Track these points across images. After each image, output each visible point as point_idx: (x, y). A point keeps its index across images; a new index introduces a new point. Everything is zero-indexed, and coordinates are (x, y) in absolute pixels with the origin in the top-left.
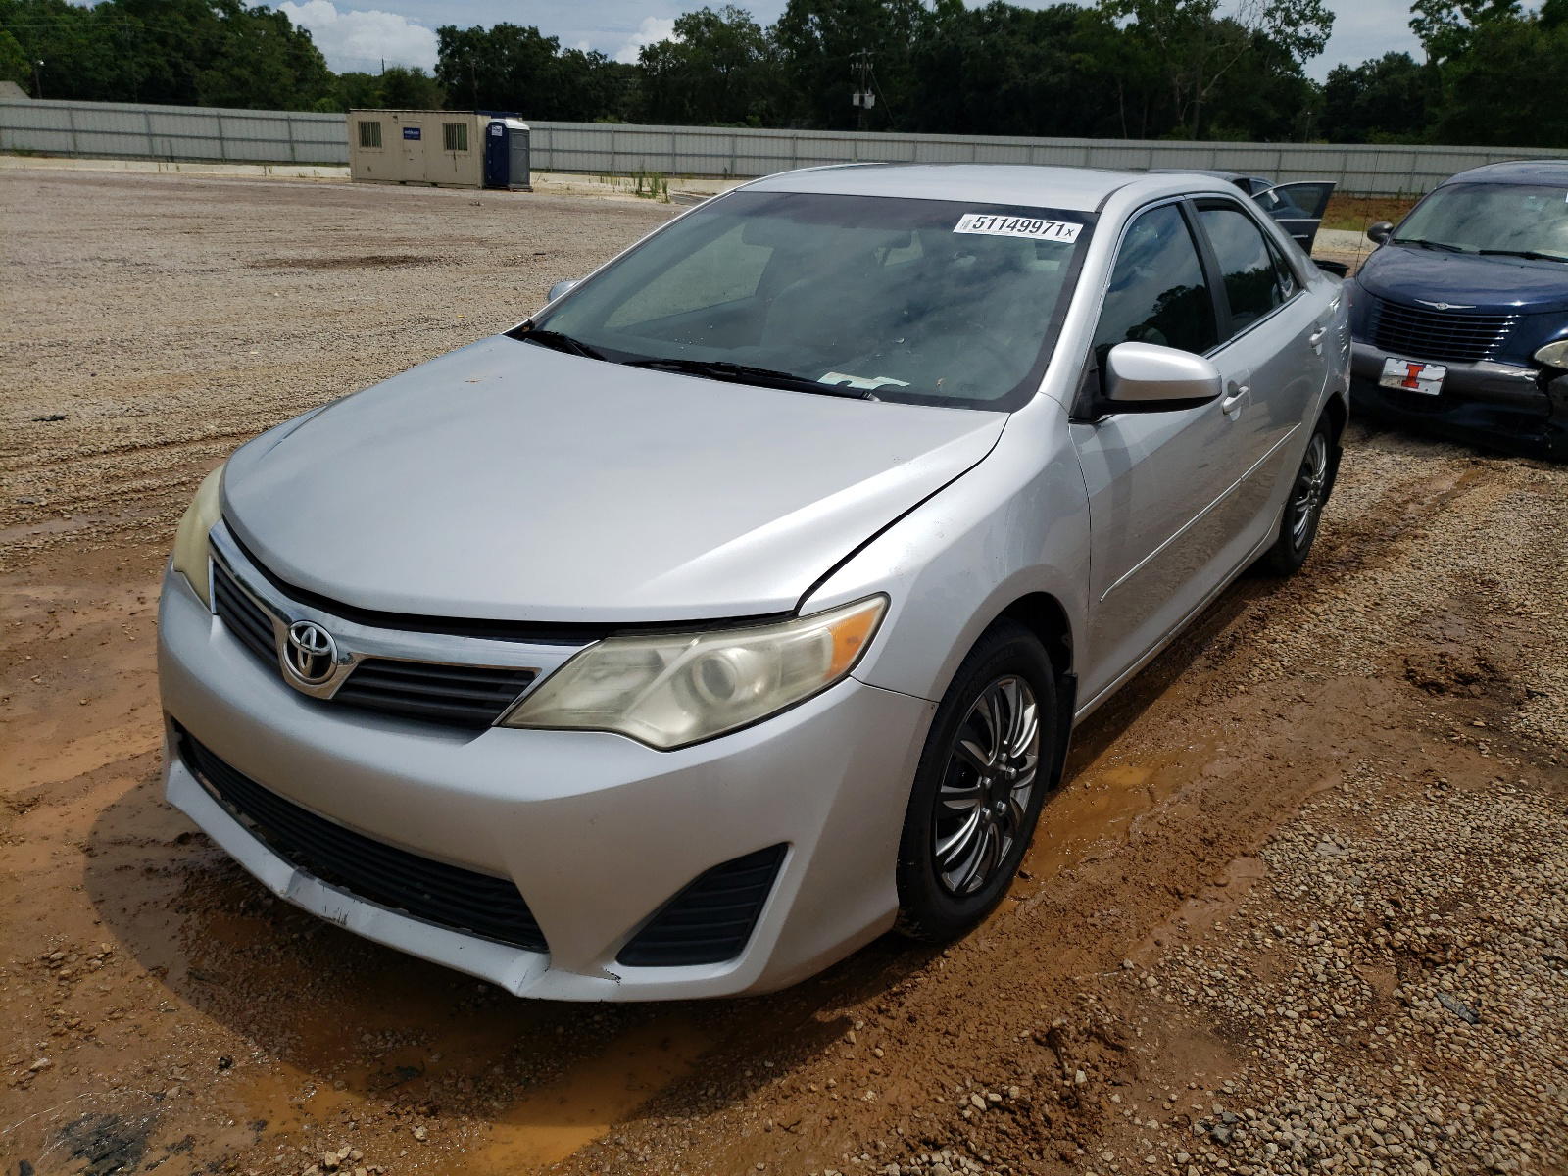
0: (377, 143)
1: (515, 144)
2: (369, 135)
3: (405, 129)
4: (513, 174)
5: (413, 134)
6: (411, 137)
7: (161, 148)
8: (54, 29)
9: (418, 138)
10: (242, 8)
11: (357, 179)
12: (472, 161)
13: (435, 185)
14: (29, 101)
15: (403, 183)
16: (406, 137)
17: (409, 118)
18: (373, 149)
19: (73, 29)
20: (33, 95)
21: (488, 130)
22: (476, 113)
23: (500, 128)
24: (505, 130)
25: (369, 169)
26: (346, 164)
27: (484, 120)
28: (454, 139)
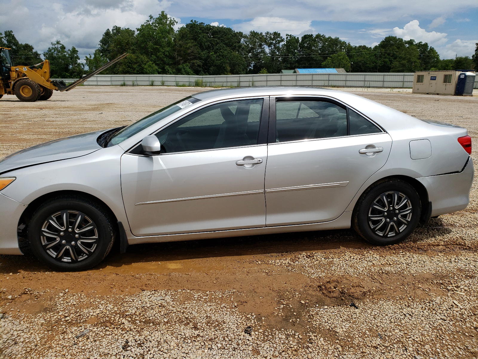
0: (422, 82)
1: (468, 81)
2: (420, 79)
3: (431, 77)
4: (465, 91)
5: (433, 78)
6: (433, 79)
7: (367, 84)
8: (361, 54)
9: (435, 79)
10: (414, 43)
11: (414, 93)
12: (452, 86)
13: (438, 94)
14: (346, 73)
15: (428, 94)
16: (431, 79)
17: (433, 73)
18: (421, 83)
19: (366, 53)
20: (347, 72)
21: (459, 76)
22: (456, 71)
23: (463, 75)
24: (466, 76)
25: (418, 89)
26: (412, 88)
27: (458, 73)
28: (447, 79)
